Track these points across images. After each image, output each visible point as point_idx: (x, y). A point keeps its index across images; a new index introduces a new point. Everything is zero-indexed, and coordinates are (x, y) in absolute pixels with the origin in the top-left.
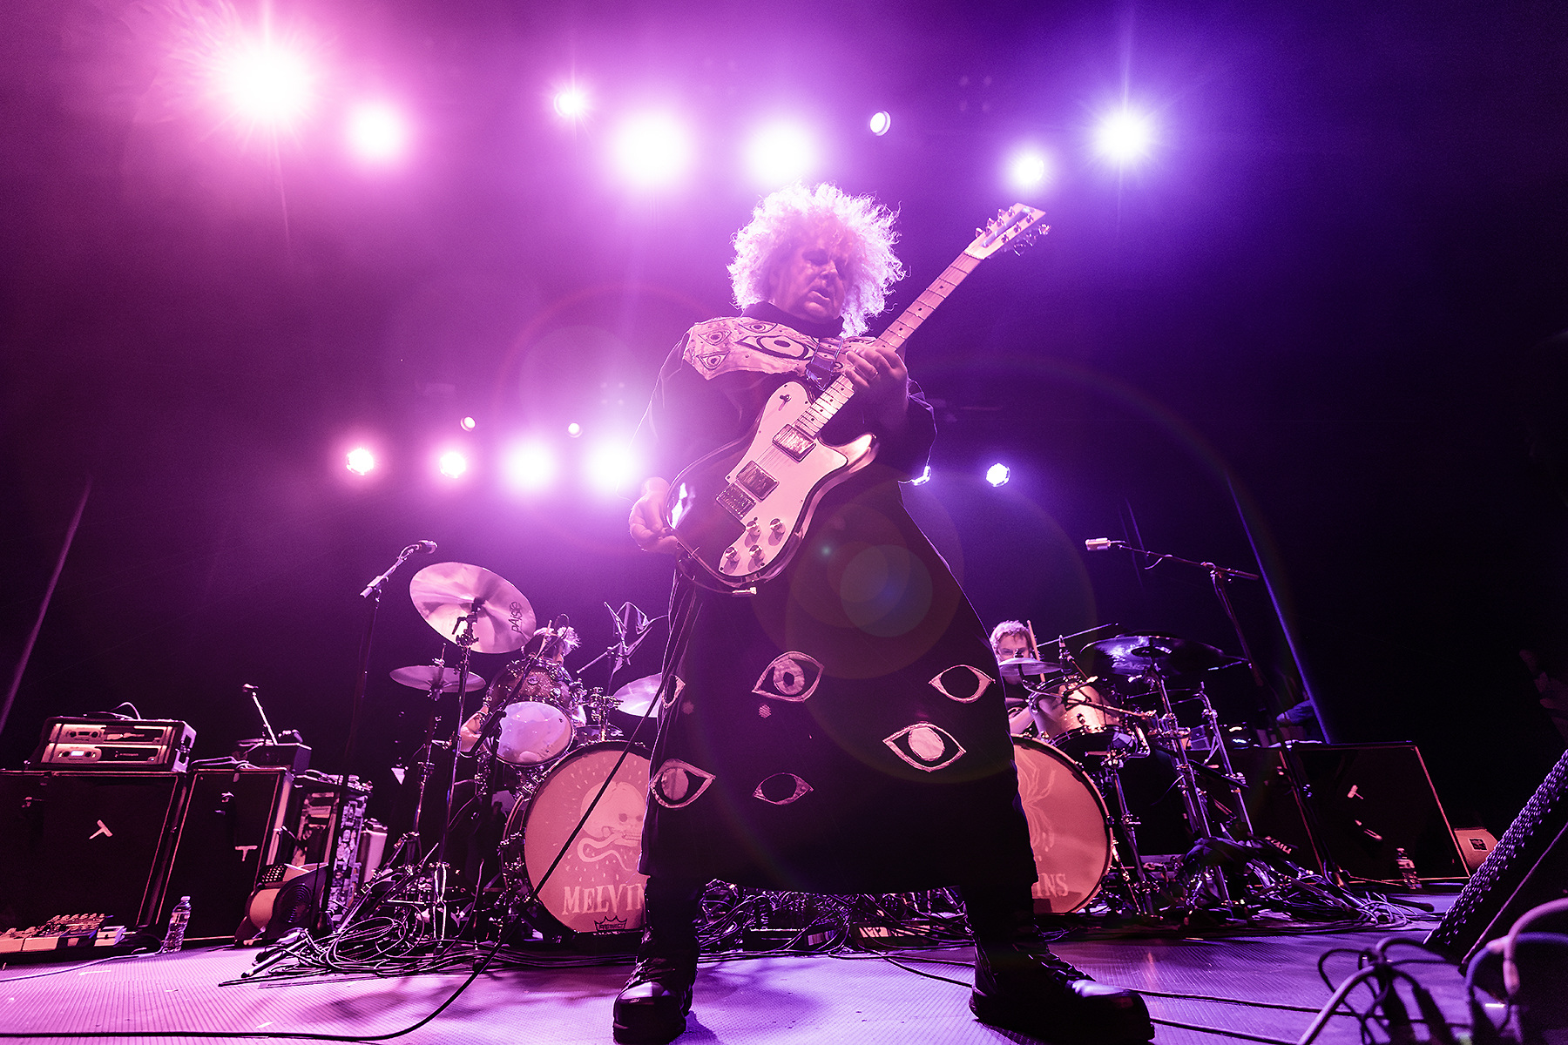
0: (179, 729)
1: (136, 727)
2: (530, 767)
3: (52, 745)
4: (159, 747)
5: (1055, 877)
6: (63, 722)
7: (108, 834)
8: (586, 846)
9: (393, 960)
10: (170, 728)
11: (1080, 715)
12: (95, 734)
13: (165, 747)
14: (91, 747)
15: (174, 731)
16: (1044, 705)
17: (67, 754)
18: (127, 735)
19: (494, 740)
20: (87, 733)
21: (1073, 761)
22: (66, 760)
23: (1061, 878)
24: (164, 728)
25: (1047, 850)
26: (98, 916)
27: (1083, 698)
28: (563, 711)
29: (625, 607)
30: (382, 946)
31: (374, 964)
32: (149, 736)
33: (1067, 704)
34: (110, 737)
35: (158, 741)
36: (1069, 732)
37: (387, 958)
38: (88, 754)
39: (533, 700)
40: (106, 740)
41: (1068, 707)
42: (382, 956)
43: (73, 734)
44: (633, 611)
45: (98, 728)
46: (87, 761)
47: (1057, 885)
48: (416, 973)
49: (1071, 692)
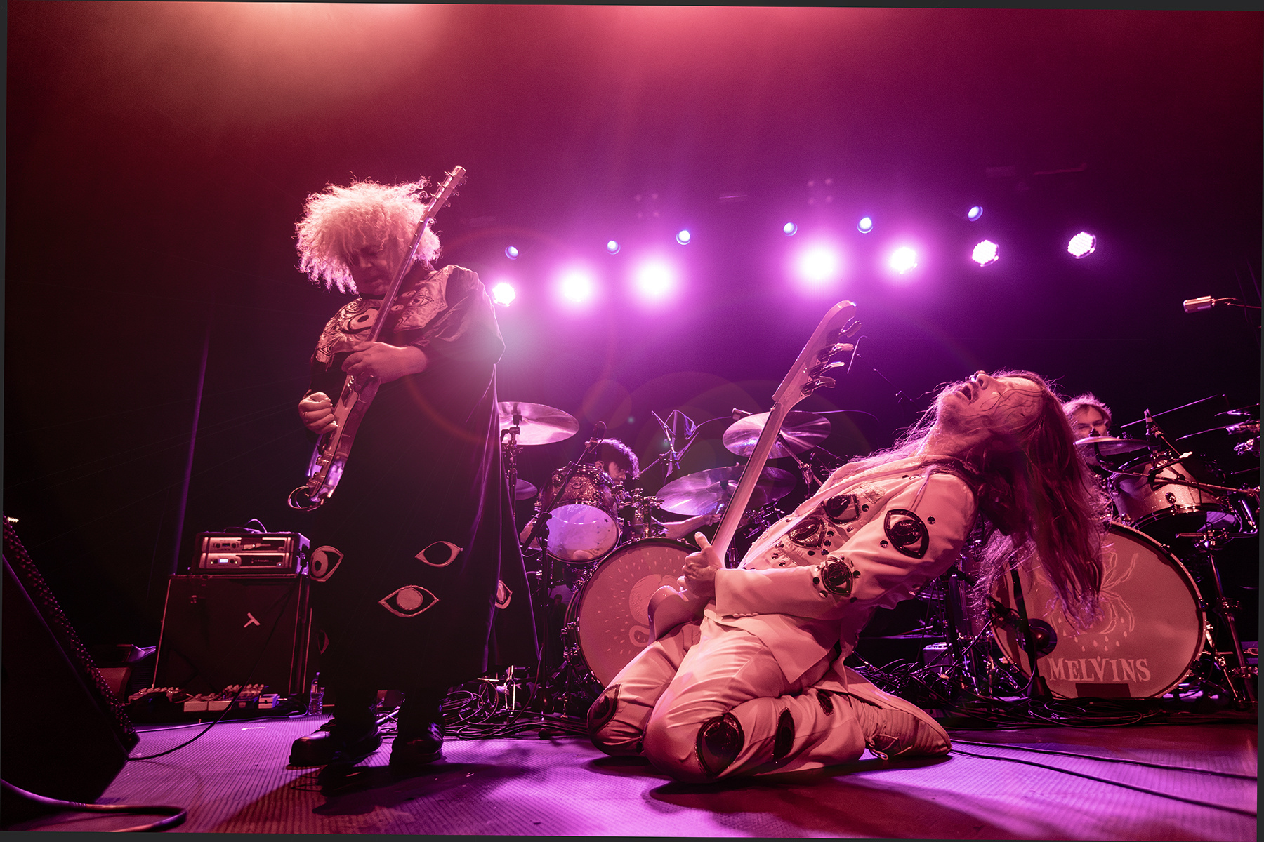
0: (296, 539)
1: (264, 539)
2: (584, 563)
3: (204, 554)
4: (283, 554)
5: (1135, 663)
6: (210, 537)
7: (257, 623)
8: (637, 633)
9: (473, 726)
10: (289, 539)
11: (1170, 495)
12: (234, 545)
13: (288, 554)
14: (233, 555)
15: (293, 542)
16: (1126, 487)
17: (216, 561)
18: (258, 545)
19: (543, 539)
20: (228, 544)
21: (1159, 544)
22: (216, 566)
23: (1142, 664)
24: (285, 539)
25: (1125, 635)
26: (259, 686)
27: (1174, 477)
28: (607, 512)
29: (673, 415)
30: (464, 715)
31: (457, 729)
32: (275, 546)
33: (1155, 483)
34: (246, 547)
35: (282, 549)
36: (1155, 513)
37: (469, 724)
38: (232, 561)
39: (579, 503)
40: (243, 550)
41: (1154, 487)
42: (464, 723)
43: (218, 545)
44: (680, 418)
45: (235, 540)
46: (231, 566)
47: (1137, 670)
48: (492, 737)
49: (1160, 470)
